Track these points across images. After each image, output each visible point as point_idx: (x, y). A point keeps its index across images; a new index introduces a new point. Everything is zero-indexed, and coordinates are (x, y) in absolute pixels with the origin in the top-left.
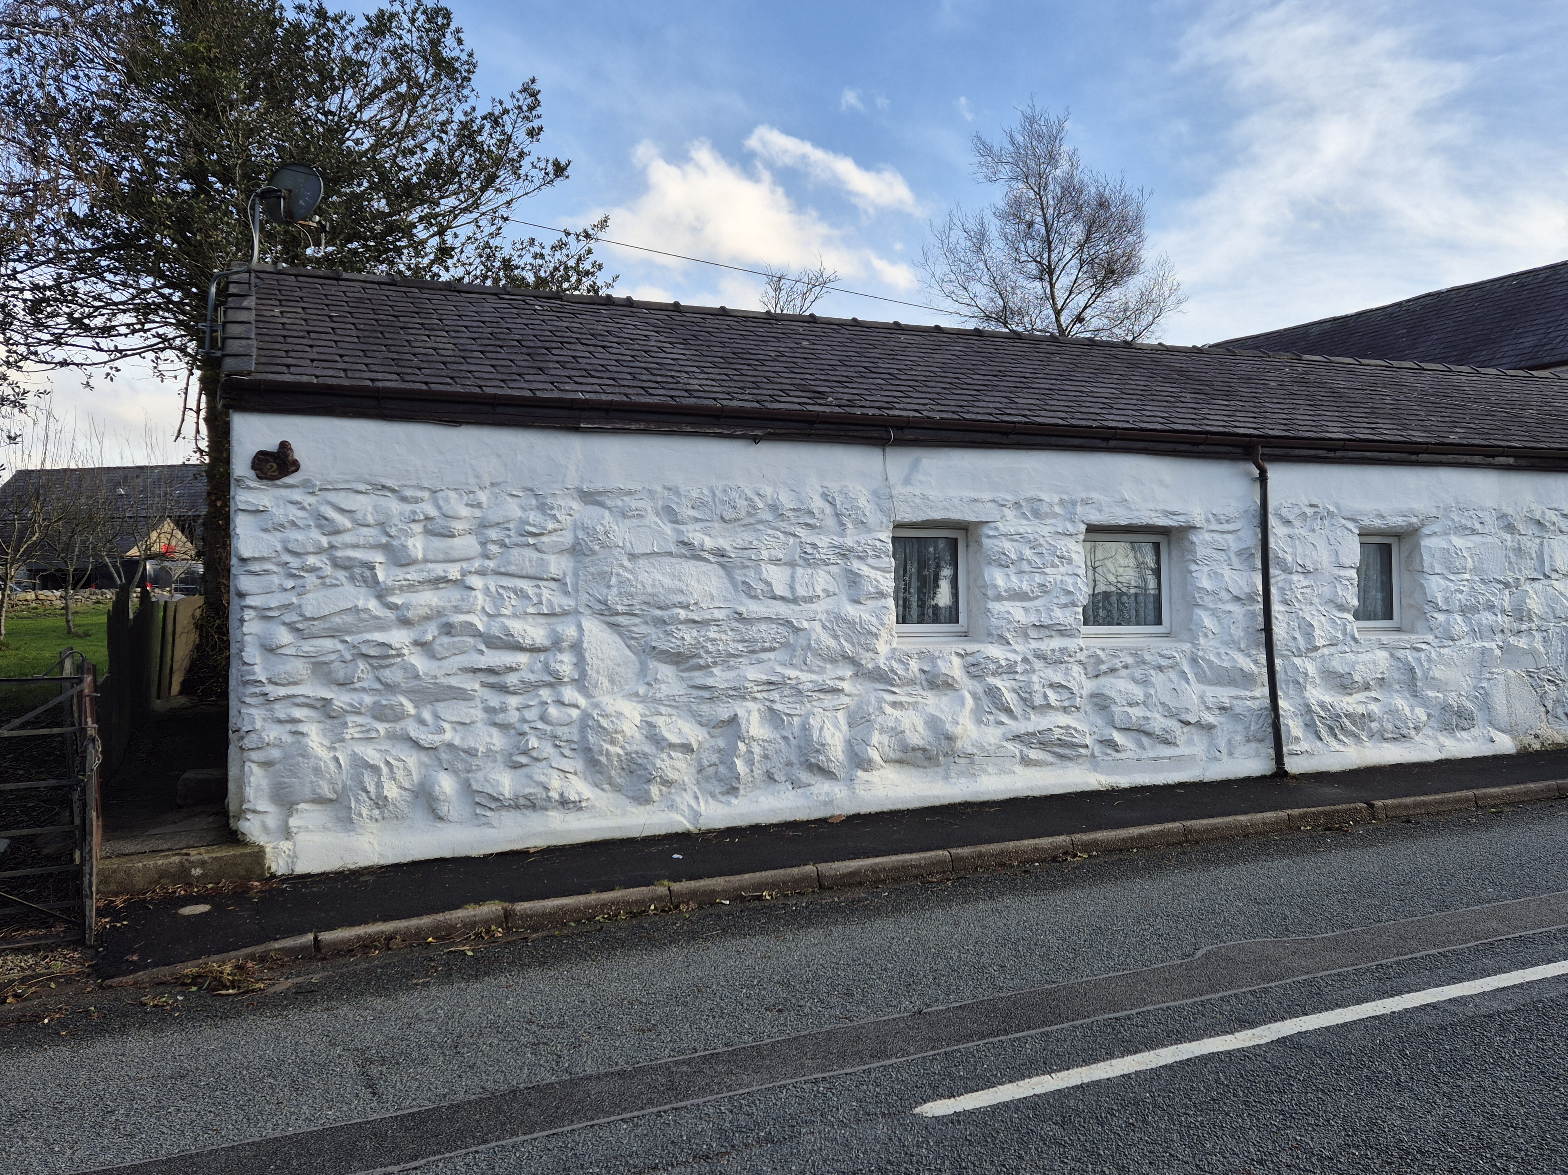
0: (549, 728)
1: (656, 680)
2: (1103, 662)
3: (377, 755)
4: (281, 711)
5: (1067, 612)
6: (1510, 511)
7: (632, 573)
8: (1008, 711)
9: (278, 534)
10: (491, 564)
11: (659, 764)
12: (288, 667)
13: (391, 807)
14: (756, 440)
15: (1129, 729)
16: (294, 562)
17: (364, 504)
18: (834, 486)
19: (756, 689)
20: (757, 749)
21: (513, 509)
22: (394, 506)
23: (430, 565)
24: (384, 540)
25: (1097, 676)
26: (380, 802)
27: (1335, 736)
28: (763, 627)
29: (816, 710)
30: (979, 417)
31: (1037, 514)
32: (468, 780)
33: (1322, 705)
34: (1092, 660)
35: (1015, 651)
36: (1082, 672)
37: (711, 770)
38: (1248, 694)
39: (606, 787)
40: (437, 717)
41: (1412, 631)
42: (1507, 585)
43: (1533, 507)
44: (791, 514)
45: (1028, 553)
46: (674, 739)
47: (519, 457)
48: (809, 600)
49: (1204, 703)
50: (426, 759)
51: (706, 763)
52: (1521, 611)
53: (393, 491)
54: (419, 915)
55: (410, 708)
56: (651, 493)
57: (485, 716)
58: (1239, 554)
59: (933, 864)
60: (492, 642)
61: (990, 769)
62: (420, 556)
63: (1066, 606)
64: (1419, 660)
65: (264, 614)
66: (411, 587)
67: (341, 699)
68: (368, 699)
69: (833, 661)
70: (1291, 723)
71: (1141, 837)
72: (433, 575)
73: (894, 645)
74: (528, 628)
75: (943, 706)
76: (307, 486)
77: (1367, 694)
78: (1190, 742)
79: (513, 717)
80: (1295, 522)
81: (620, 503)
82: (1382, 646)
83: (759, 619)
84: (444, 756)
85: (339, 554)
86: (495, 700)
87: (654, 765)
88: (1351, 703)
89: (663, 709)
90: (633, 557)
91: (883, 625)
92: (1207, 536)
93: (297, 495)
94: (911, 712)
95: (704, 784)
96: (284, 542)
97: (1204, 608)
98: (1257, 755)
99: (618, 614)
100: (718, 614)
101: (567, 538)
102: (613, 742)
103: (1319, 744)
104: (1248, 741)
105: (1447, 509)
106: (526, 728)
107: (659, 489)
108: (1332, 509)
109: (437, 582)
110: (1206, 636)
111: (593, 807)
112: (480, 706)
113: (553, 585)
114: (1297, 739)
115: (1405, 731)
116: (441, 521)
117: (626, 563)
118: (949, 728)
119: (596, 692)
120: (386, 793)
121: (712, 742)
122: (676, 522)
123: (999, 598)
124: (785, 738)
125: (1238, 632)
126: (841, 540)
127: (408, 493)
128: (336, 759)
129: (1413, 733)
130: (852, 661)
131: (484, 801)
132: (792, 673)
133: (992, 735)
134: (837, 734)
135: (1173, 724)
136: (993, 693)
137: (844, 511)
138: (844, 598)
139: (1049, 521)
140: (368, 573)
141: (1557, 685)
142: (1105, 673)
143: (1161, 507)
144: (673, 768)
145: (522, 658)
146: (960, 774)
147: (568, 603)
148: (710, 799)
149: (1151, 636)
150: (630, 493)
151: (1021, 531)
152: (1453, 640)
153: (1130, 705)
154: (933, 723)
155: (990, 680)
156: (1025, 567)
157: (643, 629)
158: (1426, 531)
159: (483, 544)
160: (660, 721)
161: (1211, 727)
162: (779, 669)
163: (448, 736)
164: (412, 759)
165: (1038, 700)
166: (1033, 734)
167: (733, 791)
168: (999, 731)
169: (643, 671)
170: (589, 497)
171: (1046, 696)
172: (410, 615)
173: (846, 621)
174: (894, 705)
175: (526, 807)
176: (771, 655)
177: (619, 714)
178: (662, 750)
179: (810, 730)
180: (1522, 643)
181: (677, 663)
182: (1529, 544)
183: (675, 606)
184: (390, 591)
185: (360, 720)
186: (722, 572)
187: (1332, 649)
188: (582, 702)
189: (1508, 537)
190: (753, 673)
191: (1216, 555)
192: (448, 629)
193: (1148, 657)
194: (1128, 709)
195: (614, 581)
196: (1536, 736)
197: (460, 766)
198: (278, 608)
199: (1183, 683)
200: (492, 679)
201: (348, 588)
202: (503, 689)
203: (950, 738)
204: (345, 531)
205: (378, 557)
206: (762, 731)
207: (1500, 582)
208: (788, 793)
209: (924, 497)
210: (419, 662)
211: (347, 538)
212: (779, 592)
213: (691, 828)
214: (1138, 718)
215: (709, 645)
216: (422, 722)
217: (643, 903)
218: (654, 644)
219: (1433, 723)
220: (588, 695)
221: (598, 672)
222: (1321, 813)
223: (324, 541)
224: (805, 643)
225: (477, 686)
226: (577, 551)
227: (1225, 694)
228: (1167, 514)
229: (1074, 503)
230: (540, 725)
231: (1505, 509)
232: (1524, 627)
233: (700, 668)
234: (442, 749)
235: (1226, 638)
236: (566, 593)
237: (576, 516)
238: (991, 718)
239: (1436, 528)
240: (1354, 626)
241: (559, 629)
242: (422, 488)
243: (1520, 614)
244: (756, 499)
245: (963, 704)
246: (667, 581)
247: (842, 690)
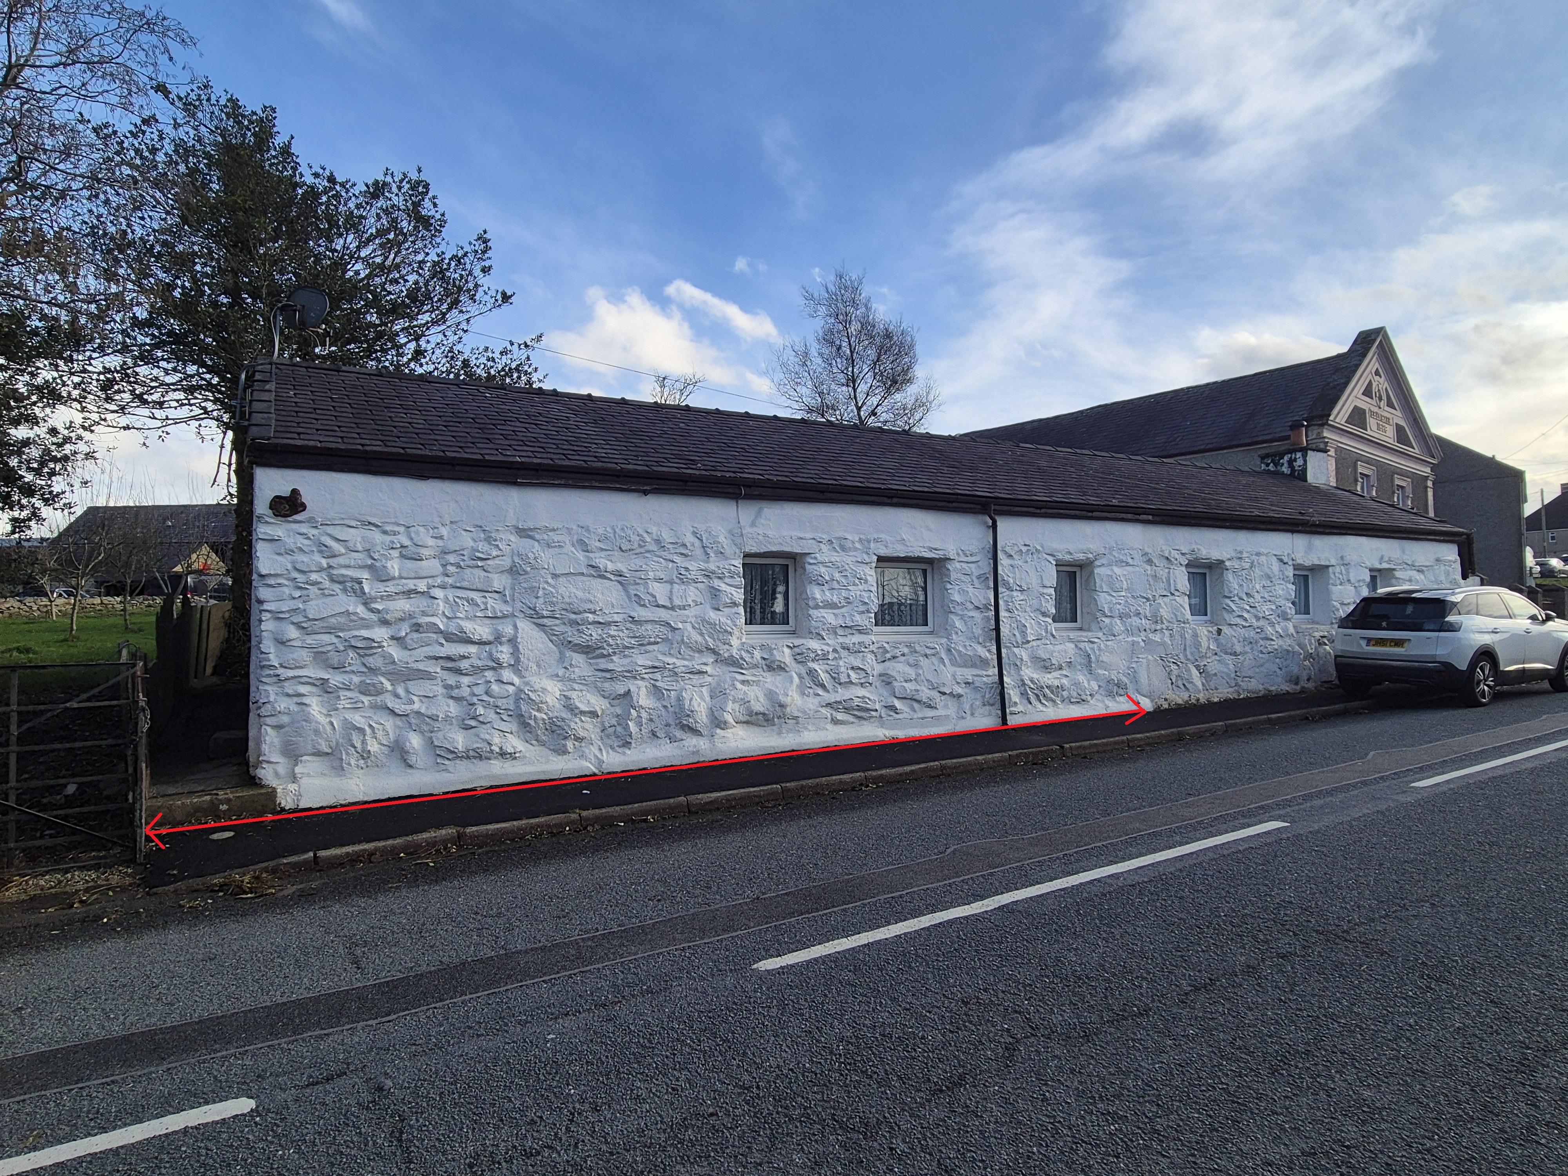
0: (492, 700)
1: (571, 665)
2: (888, 652)
3: (363, 720)
4: (289, 687)
5: (864, 616)
6: (1150, 551)
7: (554, 588)
8: (823, 686)
9: (289, 557)
10: (450, 581)
11: (573, 725)
12: (295, 656)
13: (373, 758)
14: (646, 493)
15: (905, 698)
16: (301, 578)
17: (354, 536)
18: (701, 527)
19: (644, 671)
20: (644, 715)
21: (467, 541)
22: (377, 537)
23: (404, 581)
24: (369, 562)
25: (884, 661)
26: (365, 755)
27: (1040, 701)
28: (649, 627)
29: (687, 687)
30: (804, 480)
31: (843, 548)
32: (431, 738)
33: (1032, 681)
34: (881, 650)
35: (828, 644)
36: (874, 658)
37: (611, 730)
38: (985, 673)
39: (534, 742)
40: (408, 692)
41: (1089, 630)
42: (1148, 599)
43: (1164, 548)
44: (670, 546)
45: (837, 575)
46: (584, 708)
47: (472, 503)
48: (683, 608)
49: (955, 679)
50: (399, 723)
51: (607, 725)
52: (1156, 617)
53: (377, 526)
54: (394, 837)
55: (388, 685)
56: (569, 530)
57: (444, 691)
58: (979, 577)
59: (769, 794)
60: (450, 637)
61: (810, 727)
62: (397, 574)
63: (863, 612)
64: (1093, 649)
65: (278, 617)
66: (389, 597)
67: (336, 679)
68: (356, 679)
69: (700, 651)
70: (1011, 692)
71: (912, 772)
72: (406, 588)
73: (744, 640)
74: (476, 627)
75: (777, 683)
76: (311, 521)
77: (1060, 672)
78: (946, 706)
79: (465, 692)
80: (1015, 556)
81: (546, 537)
82: (1070, 640)
83: (646, 621)
84: (413, 721)
85: (335, 572)
86: (452, 680)
87: (569, 726)
88: (1050, 679)
89: (576, 686)
90: (555, 576)
91: (736, 625)
92: (958, 565)
93: (303, 528)
94: (755, 688)
95: (606, 740)
96: (293, 563)
97: (957, 615)
98: (990, 715)
99: (543, 617)
100: (616, 618)
101: (507, 562)
102: (539, 710)
103: (1029, 706)
104: (984, 705)
105: (1111, 549)
106: (475, 700)
107: (575, 527)
108: (1039, 548)
109: (409, 593)
110: (957, 633)
111: (525, 757)
112: (441, 684)
113: (496, 596)
114: (1016, 703)
115: (1084, 697)
116: (413, 549)
117: (550, 580)
118: (782, 698)
119: (527, 674)
120: (369, 748)
121: (612, 710)
122: (588, 551)
123: (817, 607)
124: (665, 707)
125: (978, 631)
126: (706, 565)
127: (388, 528)
128: (332, 724)
129: (1089, 698)
130: (714, 652)
131: (443, 754)
132: (671, 660)
133: (812, 703)
134: (703, 703)
135: (935, 694)
136: (812, 673)
137: (708, 545)
138: (708, 606)
139: (851, 554)
140: (357, 586)
141: (1178, 665)
142: (889, 659)
143: (928, 545)
144: (583, 728)
145: (473, 649)
146: (789, 731)
147: (507, 609)
148: (610, 751)
149: (921, 633)
150: (553, 530)
151: (833, 560)
152: (1115, 636)
153: (906, 681)
154: (770, 695)
155: (811, 665)
156: (836, 585)
157: (562, 628)
158: (1097, 563)
159: (444, 566)
160: (573, 695)
161: (959, 696)
162: (660, 657)
163: (416, 707)
164: (389, 723)
165: (844, 679)
166: (840, 702)
167: (627, 744)
168: (816, 701)
169: (562, 658)
170: (523, 533)
171: (849, 676)
172: (388, 617)
173: (710, 623)
174: (743, 682)
175: (474, 757)
176: (655, 647)
177: (544, 690)
178: (575, 715)
179: (683, 700)
180: (1157, 638)
181: (587, 653)
182: (1161, 572)
183: (585, 611)
184: (374, 599)
185: (349, 694)
186: (620, 587)
187: (1039, 642)
188: (517, 681)
189: (1149, 567)
190: (642, 660)
191: (963, 578)
192: (417, 628)
193: (918, 648)
194: (905, 684)
195: (541, 593)
196: (1166, 700)
197: (425, 728)
198: (288, 612)
199: (942, 666)
200: (450, 665)
201: (342, 597)
202: (458, 672)
203: (782, 706)
204: (340, 555)
205: (365, 575)
206: (648, 702)
207: (1144, 598)
208: (667, 746)
209: (765, 536)
210: (395, 651)
211: (342, 560)
212: (660, 603)
213: (596, 771)
214: (911, 690)
215: (610, 640)
216: (397, 696)
217: (561, 826)
218: (569, 639)
219: (1101, 691)
220: (521, 676)
221: (529, 660)
222: (1030, 753)
223: (324, 563)
224: (679, 639)
225: (438, 670)
226: (513, 571)
227: (968, 673)
228: (931, 549)
229: (869, 542)
230: (485, 698)
231: (1147, 550)
232: (1158, 628)
233: (603, 656)
234: (412, 715)
235: (971, 635)
236: (506, 602)
237: (514, 546)
238: (811, 691)
239: (1104, 561)
240: (1053, 627)
241: (500, 628)
242: (399, 525)
243: (1156, 619)
244: (645, 535)
245: (792, 682)
246: (580, 594)
247: (706, 672)
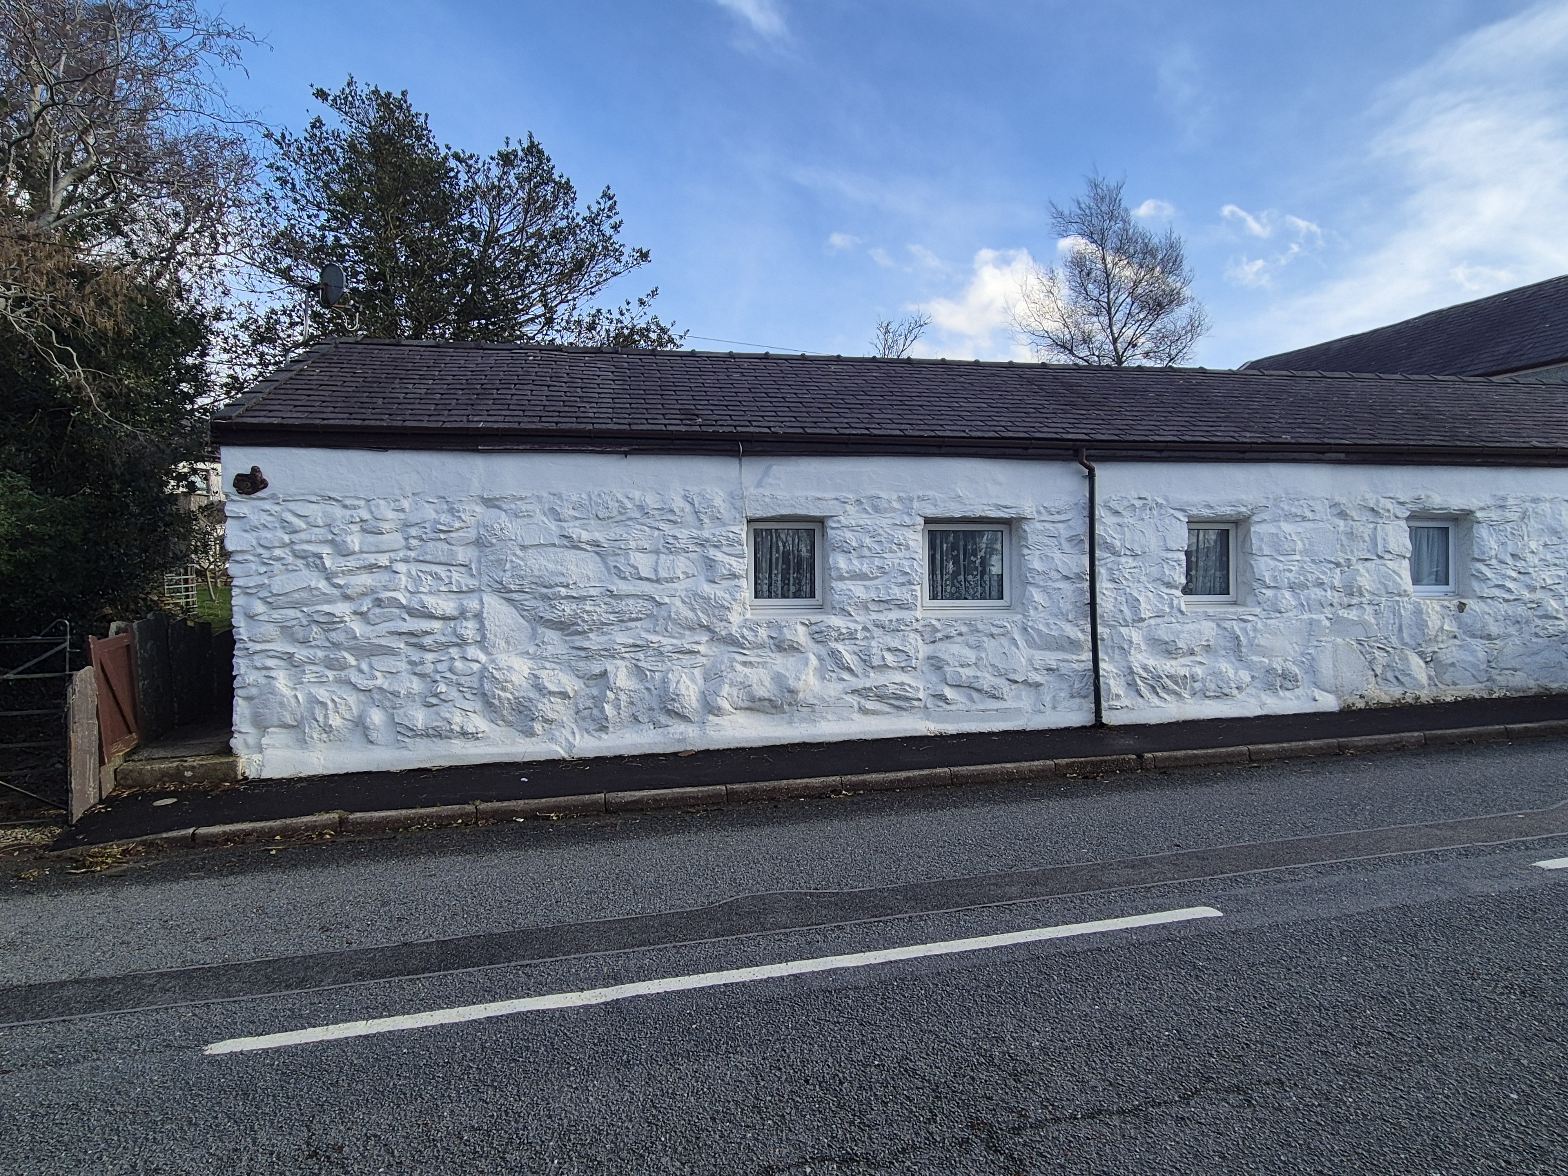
0: (454, 677)
1: (543, 642)
2: (938, 631)
3: (327, 694)
4: (258, 661)
5: (905, 589)
6: (1343, 500)
7: (523, 560)
8: (849, 670)
9: (254, 534)
10: (412, 554)
11: (540, 706)
12: (262, 630)
13: (335, 733)
14: (626, 454)
15: (960, 686)
16: (266, 554)
17: (315, 511)
18: (694, 490)
19: (623, 650)
20: (623, 697)
21: (429, 513)
22: (338, 511)
23: (365, 555)
24: (330, 537)
25: (934, 642)
26: (327, 729)
27: (1157, 694)
28: (631, 601)
29: (674, 668)
30: (827, 431)
31: (876, 509)
32: (393, 714)
33: (1145, 668)
34: (928, 629)
35: (856, 622)
36: (919, 639)
37: (587, 712)
38: (1075, 657)
39: (500, 722)
40: (372, 667)
41: (1244, 605)
42: (1338, 565)
43: (1367, 496)
44: (656, 512)
45: (868, 541)
46: (552, 688)
47: (434, 473)
48: (671, 580)
49: (1032, 664)
50: (363, 699)
51: (581, 707)
52: (1351, 587)
53: (337, 501)
55: (352, 661)
56: (539, 499)
57: (409, 667)
58: (1070, 540)
59: (709, 796)
60: (413, 613)
61: (829, 717)
62: (357, 549)
63: (903, 584)
64: (1245, 630)
65: (246, 591)
66: (351, 572)
67: (301, 653)
68: (320, 654)
69: (691, 629)
70: (1112, 682)
72: (367, 563)
73: (748, 616)
74: (440, 602)
75: (789, 666)
76: (273, 497)
77: (1192, 658)
78: (1018, 697)
79: (429, 668)
80: (1124, 513)
81: (513, 506)
82: (1208, 617)
83: (627, 596)
84: (376, 696)
85: (297, 547)
86: (416, 656)
87: (536, 707)
88: (1171, 666)
89: (548, 665)
90: (523, 548)
91: (735, 600)
92: (1039, 526)
93: (267, 505)
94: (761, 670)
95: (580, 722)
96: (258, 539)
97: (1037, 586)
98: (1080, 709)
99: (512, 591)
100: (593, 592)
101: (472, 534)
102: (504, 689)
103: (1140, 700)
104: (1072, 697)
105: (1277, 500)
106: (438, 677)
107: (545, 495)
108: (1160, 501)
109: (371, 568)
110: (1036, 609)
111: (488, 737)
112: (405, 660)
113: (462, 569)
114: (1118, 696)
115: (1227, 691)
116: (373, 523)
117: (518, 552)
118: (792, 683)
119: (494, 651)
120: (331, 722)
121: (588, 690)
122: (560, 520)
123: (841, 578)
124: (648, 689)
125: (1066, 606)
126: (699, 533)
127: (348, 502)
128: (296, 697)
129: (1235, 692)
130: (708, 629)
131: (403, 731)
132: (655, 638)
133: (833, 689)
134: (692, 686)
135: (1001, 682)
136: (835, 655)
137: (701, 510)
138: (702, 579)
139: (888, 515)
140: (318, 562)
141: (1387, 652)
142: (941, 639)
143: (995, 501)
144: (553, 710)
145: (437, 625)
146: (801, 721)
147: (473, 583)
148: (585, 735)
149: (992, 608)
150: (522, 499)
151: (862, 523)
152: (1280, 612)
153: (962, 666)
154: (779, 679)
155: (833, 645)
156: (866, 552)
157: (533, 603)
158: (1255, 518)
159: (406, 539)
160: (543, 674)
161: (1038, 685)
162: (643, 635)
163: (379, 682)
164: (352, 699)
165: (876, 661)
166: (870, 689)
167: (604, 729)
168: (840, 686)
169: (534, 635)
170: (489, 503)
171: (883, 658)
172: (349, 592)
173: (703, 598)
174: (744, 664)
175: (435, 736)
176: (638, 624)
177: (510, 668)
178: (544, 696)
179: (667, 683)
180: (1353, 615)
181: (561, 629)
182: (1361, 529)
183: (557, 585)
184: (335, 574)
185: (315, 668)
186: (598, 559)
187: (1159, 620)
188: (483, 658)
189: (1341, 523)
190: (622, 638)
191: (1047, 541)
192: (378, 603)
193: (980, 626)
194: (960, 670)
195: (508, 566)
196: (1362, 697)
197: (388, 704)
198: (255, 587)
199: (1013, 648)
200: (414, 640)
201: (305, 572)
202: (422, 647)
203: (791, 691)
204: (301, 531)
205: (325, 550)
206: (629, 683)
207: (1331, 562)
208: (650, 732)
209: (773, 497)
210: (358, 627)
211: (303, 536)
212: (643, 575)
213: (566, 756)
214: (968, 677)
215: (585, 616)
216: (361, 671)
217: (454, 817)
218: (541, 614)
219: (1256, 683)
220: (488, 654)
221: (496, 636)
222: (1087, 762)
223: (287, 538)
224: (666, 614)
225: (402, 646)
226: (479, 543)
227: (1052, 658)
228: (999, 507)
229: (911, 500)
230: (448, 675)
231: (1337, 499)
232: (1354, 602)
233: (579, 633)
234: (375, 691)
235: (1056, 611)
236: (472, 576)
237: (479, 517)
238: (834, 675)
239: (1266, 516)
240: (1182, 601)
241: (465, 603)
242: (358, 498)
243: (1351, 590)
244: (626, 501)
245: (807, 664)
246: (551, 566)
247: (698, 652)
